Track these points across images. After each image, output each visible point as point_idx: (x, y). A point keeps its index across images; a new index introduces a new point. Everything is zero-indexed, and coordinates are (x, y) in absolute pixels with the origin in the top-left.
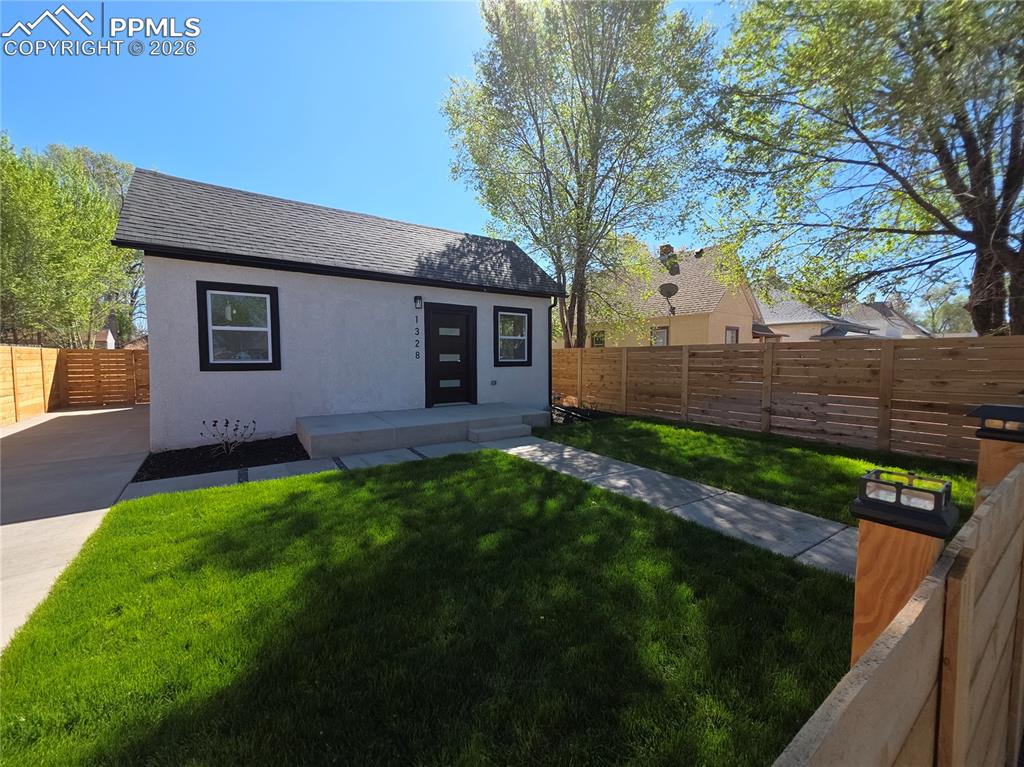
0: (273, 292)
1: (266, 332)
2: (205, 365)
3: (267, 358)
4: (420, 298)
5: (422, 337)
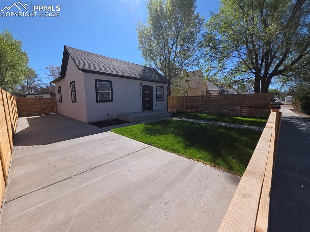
0: (111, 82)
1: (110, 93)
2: (97, 101)
3: (110, 99)
4: (141, 84)
5: (141, 94)
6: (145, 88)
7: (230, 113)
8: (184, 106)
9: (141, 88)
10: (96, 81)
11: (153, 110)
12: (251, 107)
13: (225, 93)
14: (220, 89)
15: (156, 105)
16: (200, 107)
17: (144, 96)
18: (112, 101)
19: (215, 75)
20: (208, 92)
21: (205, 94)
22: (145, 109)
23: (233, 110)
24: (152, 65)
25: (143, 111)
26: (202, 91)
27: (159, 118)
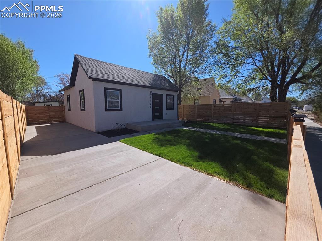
0: (120, 90)
1: (119, 101)
2: (106, 110)
3: (119, 108)
4: (151, 92)
5: (151, 102)
6: (155, 96)
7: (245, 123)
8: (196, 115)
9: (151, 96)
10: (106, 89)
11: (163, 119)
12: (268, 116)
13: (239, 101)
14: (233, 97)
15: (166, 114)
16: (212, 116)
17: (154, 104)
18: (121, 110)
19: (228, 83)
20: (220, 100)
21: (217, 103)
22: (155, 118)
23: (249, 120)
24: (163, 73)
25: (153, 120)
26: (214, 100)
27: (169, 127)
